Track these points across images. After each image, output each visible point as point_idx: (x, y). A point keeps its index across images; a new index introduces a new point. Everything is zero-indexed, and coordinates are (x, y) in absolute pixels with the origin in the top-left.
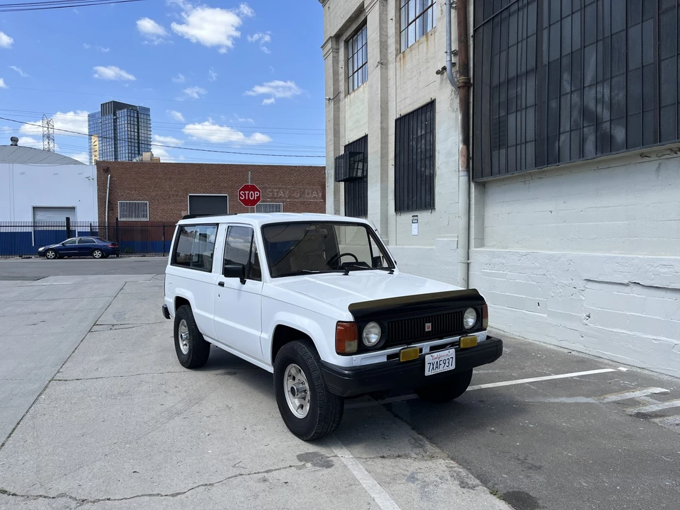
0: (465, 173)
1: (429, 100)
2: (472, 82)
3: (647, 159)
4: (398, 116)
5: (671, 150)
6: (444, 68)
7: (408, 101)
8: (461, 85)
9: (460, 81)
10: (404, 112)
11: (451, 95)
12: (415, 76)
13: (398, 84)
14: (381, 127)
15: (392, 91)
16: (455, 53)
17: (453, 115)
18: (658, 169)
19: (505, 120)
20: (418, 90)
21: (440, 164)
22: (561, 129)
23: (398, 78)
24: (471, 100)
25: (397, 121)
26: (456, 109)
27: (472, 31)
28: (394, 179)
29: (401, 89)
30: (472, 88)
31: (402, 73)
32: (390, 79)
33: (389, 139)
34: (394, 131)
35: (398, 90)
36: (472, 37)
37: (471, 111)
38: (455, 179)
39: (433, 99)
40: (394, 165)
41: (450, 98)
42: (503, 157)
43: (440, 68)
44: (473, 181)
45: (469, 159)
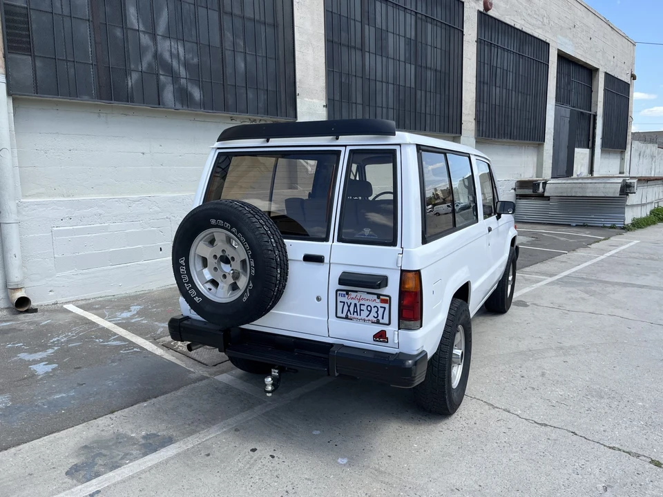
0: (2, 78)
3: (233, 121)
5: (250, 119)
19: (27, 15)
22: (132, 66)
42: (27, 67)
44: (9, 94)
45: (3, 56)
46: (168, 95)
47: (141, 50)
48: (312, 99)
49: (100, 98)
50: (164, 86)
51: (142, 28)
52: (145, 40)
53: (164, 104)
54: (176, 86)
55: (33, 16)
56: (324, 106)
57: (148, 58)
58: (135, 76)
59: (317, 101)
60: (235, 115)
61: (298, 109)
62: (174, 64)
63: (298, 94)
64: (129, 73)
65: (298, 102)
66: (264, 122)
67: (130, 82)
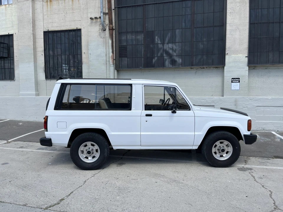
0: (112, 66)
1: (75, 28)
2: (114, 28)
3: (192, 69)
4: (45, 30)
5: (201, 68)
6: (96, 18)
7: (56, 25)
8: (111, 28)
9: (111, 27)
10: (51, 29)
11: (99, 30)
13: (45, 13)
14: (33, 33)
15: (39, 16)
16: (105, 14)
17: (102, 39)
18: (196, 73)
19: (126, 47)
20: (65, 21)
21: (91, 59)
22: (155, 55)
23: (44, 10)
24: (114, 36)
25: (45, 32)
26: (103, 37)
27: (113, 7)
28: (44, 62)
29: (48, 16)
30: (114, 31)
31: (49, 9)
32: (36, 9)
33: (37, 40)
34: (43, 37)
35: (46, 17)
36: (113, 9)
37: (114, 40)
38: (104, 67)
39: (78, 28)
40: (44, 55)
41: (99, 32)
42: (125, 61)
43: (93, 17)
44: (116, 69)
45: (114, 60)
47: (158, 50)
48: (238, 54)
49: (144, 67)
50: (166, 60)
51: (159, 42)
52: (160, 46)
53: (165, 67)
54: (171, 59)
55: (128, 47)
56: (246, 57)
57: (161, 51)
58: (156, 58)
59: (241, 55)
60: (192, 67)
61: (226, 61)
62: (171, 51)
63: (227, 54)
64: (154, 58)
65: (227, 57)
66: (209, 68)
67: (154, 61)
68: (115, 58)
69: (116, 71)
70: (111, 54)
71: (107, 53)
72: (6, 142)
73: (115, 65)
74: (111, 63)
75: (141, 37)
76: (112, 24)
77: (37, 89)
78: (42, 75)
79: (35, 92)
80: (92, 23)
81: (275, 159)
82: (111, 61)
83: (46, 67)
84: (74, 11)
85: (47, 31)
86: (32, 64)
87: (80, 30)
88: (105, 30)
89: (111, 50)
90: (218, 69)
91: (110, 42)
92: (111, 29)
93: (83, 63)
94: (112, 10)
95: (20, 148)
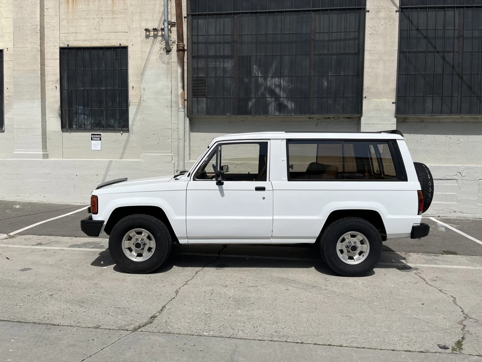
0: (182, 110)
1: (118, 45)
2: (186, 48)
3: (311, 120)
4: (62, 45)
5: (324, 117)
6: (155, 30)
7: (81, 37)
8: (181, 48)
9: (181, 46)
10: (74, 43)
11: (160, 51)
12: (94, 19)
13: (63, 17)
14: (41, 49)
15: (52, 20)
16: (170, 24)
17: (164, 66)
18: (317, 124)
19: (205, 80)
20: (98, 31)
21: (145, 98)
22: (253, 96)
23: (62, 12)
24: (186, 60)
25: (62, 49)
26: (166, 63)
27: (184, 14)
28: (59, 100)
29: (68, 22)
30: (186, 52)
31: (70, 10)
32: (47, 9)
33: (47, 62)
34: (59, 58)
35: (64, 23)
36: (185, 17)
37: (186, 68)
38: (167, 112)
39: (123, 45)
40: (59, 88)
41: (159, 53)
42: (203, 103)
43: (151, 28)
44: (188, 116)
45: (185, 100)
46: (272, 107)
47: (258, 86)
48: (381, 99)
49: (234, 114)
50: (270, 103)
51: (260, 75)
52: (261, 80)
53: (269, 114)
54: (278, 103)
55: (207, 80)
56: (393, 103)
57: (262, 89)
58: (254, 100)
59: (386, 100)
60: (312, 116)
61: (364, 108)
62: (277, 90)
63: (365, 97)
64: (250, 99)
65: (365, 102)
66: (337, 118)
67: (250, 104)
68: (186, 98)
69: (187, 120)
70: (180, 91)
71: (173, 88)
72: (5, 236)
73: (186, 108)
74: (180, 106)
75: (229, 65)
76: (182, 41)
77: (44, 147)
78: (54, 123)
79: (43, 151)
80: (147, 37)
81: (445, 255)
82: (180, 102)
83: (64, 110)
84: (116, 16)
85: (67, 46)
86: (38, 103)
87: (126, 48)
88: (170, 50)
89: (180, 85)
90: (351, 119)
91: (180, 70)
92: (181, 50)
93: (131, 104)
94: (183, 19)
95: (36, 245)
